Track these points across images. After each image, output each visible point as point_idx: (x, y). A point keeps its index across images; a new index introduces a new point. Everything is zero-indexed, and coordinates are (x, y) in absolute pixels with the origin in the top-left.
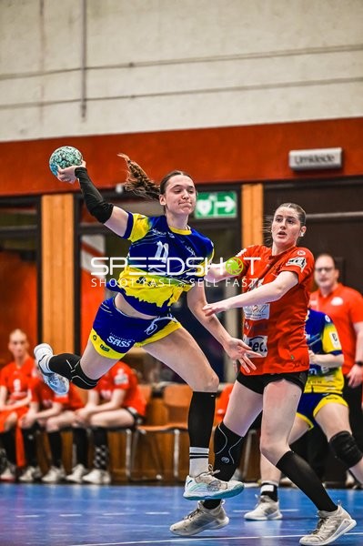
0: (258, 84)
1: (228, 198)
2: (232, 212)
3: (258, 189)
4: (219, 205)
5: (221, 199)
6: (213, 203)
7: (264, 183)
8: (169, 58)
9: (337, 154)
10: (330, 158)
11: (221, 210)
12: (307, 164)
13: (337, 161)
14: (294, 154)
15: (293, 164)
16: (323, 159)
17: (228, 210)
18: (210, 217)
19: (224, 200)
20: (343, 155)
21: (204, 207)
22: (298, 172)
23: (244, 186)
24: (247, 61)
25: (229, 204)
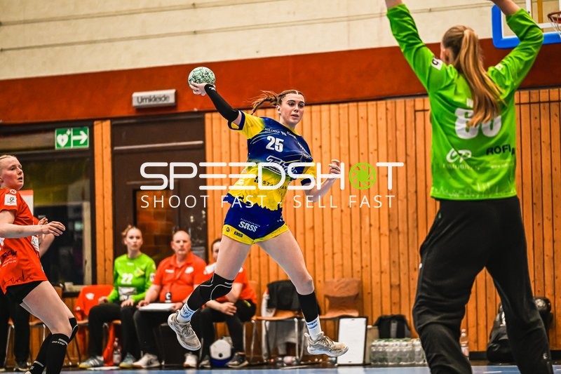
0: (106, 38)
1: (82, 132)
2: (85, 143)
3: (107, 124)
4: (74, 138)
5: (76, 133)
6: (70, 137)
7: (112, 119)
8: (31, 18)
9: (171, 94)
10: (166, 98)
11: (77, 142)
12: (146, 103)
13: (172, 100)
14: (136, 95)
15: (135, 103)
16: (160, 99)
17: (82, 142)
18: (67, 148)
19: (79, 134)
20: (176, 95)
21: (63, 140)
22: (139, 109)
23: (95, 123)
24: (96, 19)
25: (83, 137)
